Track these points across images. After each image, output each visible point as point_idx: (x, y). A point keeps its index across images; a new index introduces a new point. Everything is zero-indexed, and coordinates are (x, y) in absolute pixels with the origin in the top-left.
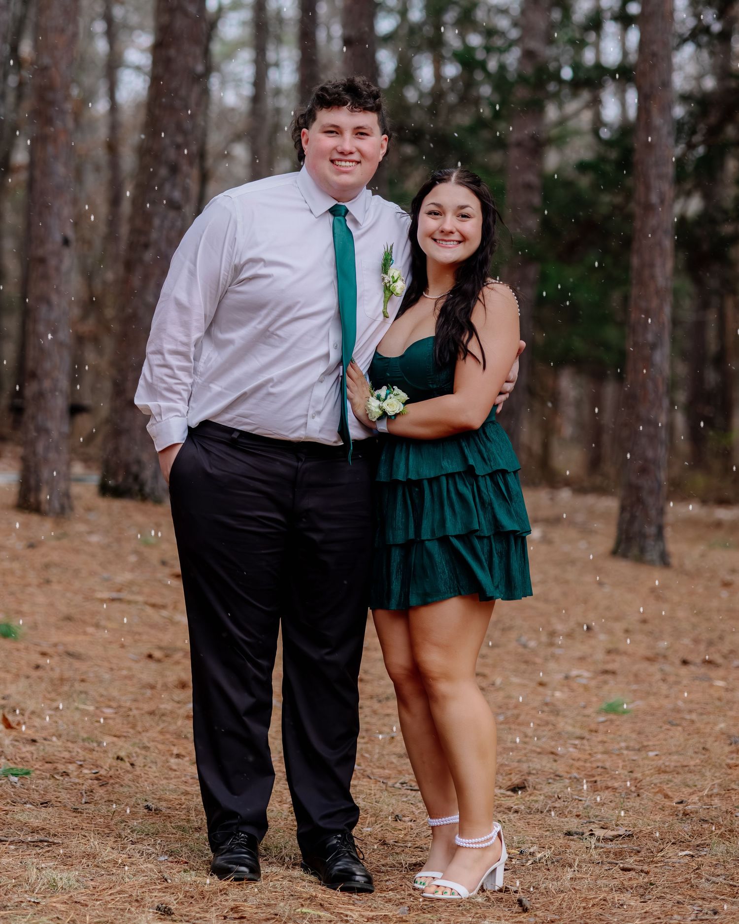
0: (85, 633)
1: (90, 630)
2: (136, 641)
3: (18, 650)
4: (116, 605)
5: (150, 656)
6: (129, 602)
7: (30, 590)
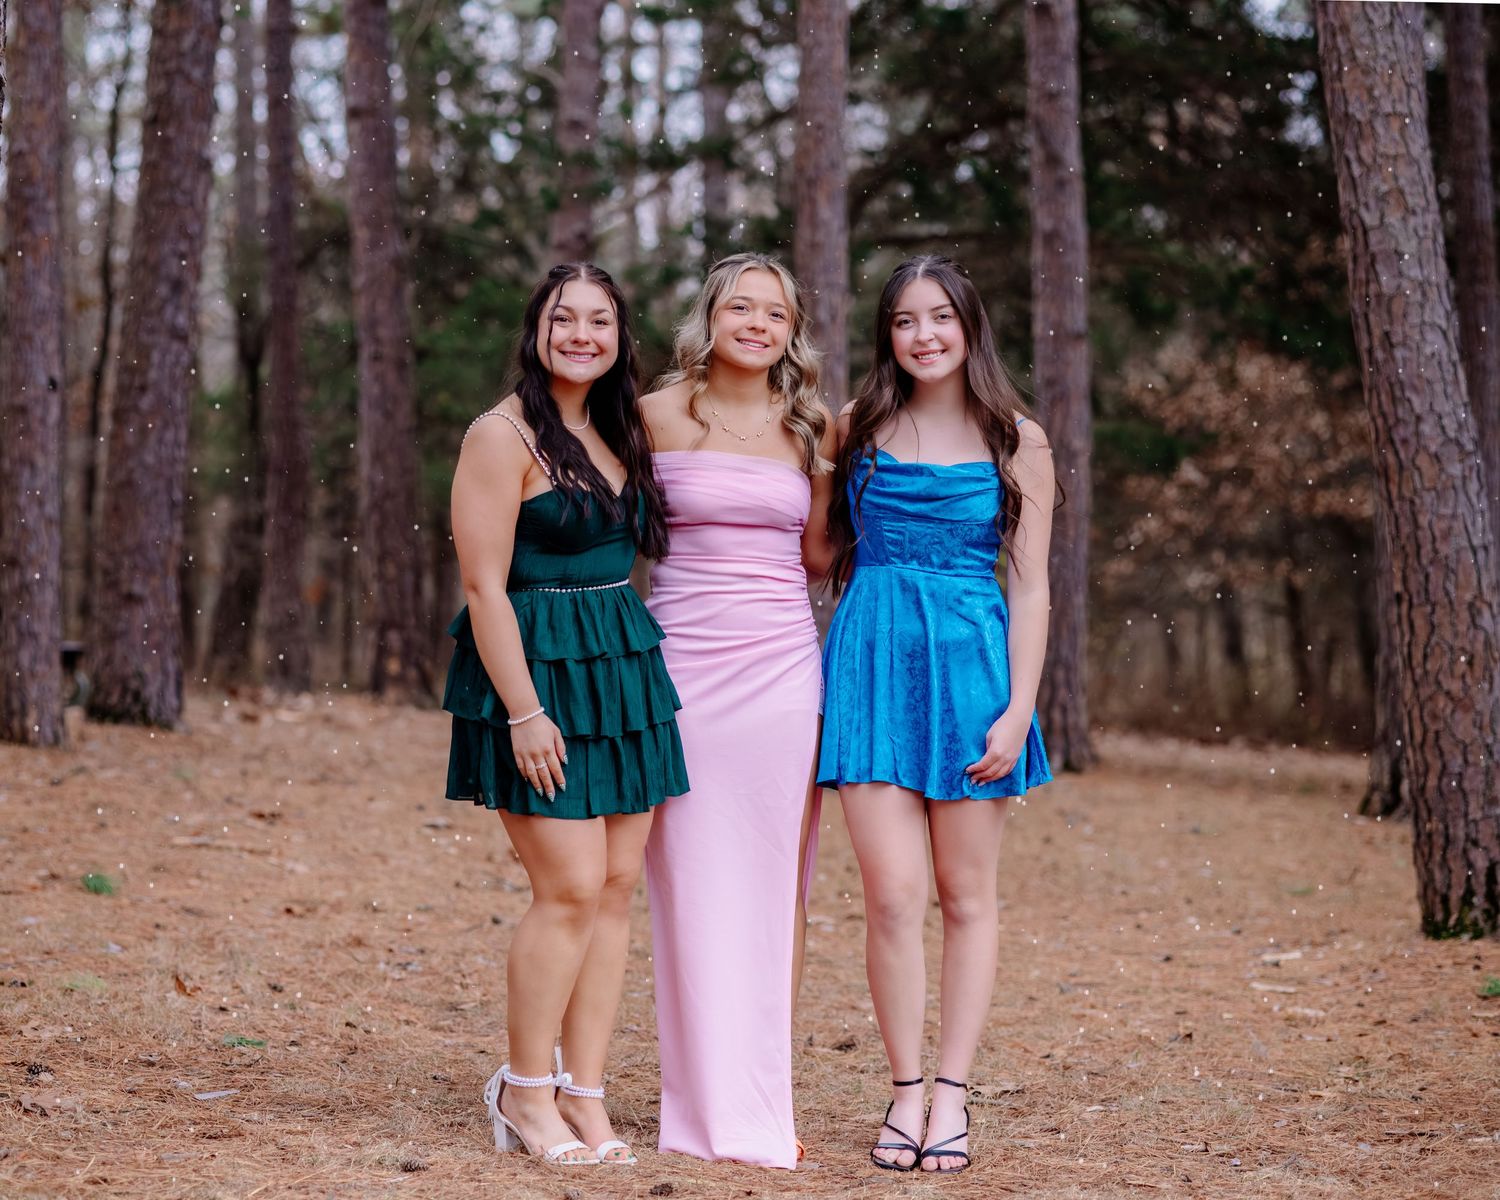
0: (189, 887)
1: (194, 882)
2: (258, 894)
3: (121, 907)
4: (203, 851)
5: (289, 911)
6: (219, 848)
7: (87, 836)
